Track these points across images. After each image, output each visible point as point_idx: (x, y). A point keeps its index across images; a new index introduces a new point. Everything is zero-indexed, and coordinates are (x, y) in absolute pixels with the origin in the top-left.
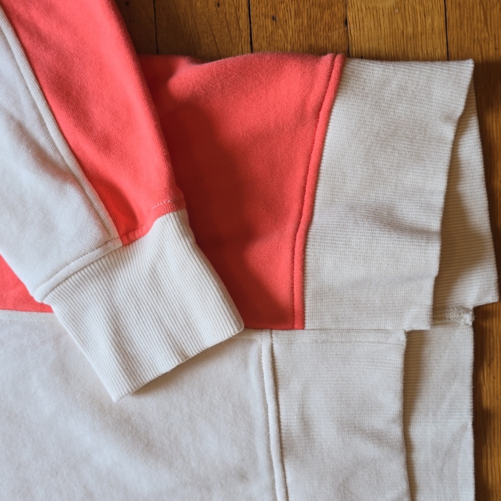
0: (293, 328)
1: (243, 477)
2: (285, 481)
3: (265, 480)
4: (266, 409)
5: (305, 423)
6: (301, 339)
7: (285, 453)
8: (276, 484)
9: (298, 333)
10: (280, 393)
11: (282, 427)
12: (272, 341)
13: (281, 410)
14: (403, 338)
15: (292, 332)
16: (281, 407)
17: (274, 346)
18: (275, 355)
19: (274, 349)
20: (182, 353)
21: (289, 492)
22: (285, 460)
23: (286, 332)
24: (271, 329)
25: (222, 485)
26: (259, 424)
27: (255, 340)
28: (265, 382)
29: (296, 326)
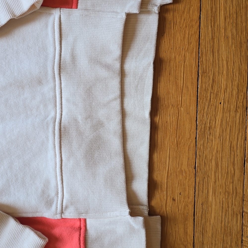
0: (72, 8)
1: (40, 82)
2: (61, 86)
3: (51, 85)
4: (55, 49)
5: (73, 58)
6: (75, 13)
7: (61, 71)
8: (56, 87)
9: (74, 10)
10: (62, 42)
11: (62, 58)
12: (61, 13)
13: (62, 50)
14: (124, 16)
15: (71, 9)
16: (62, 49)
17: (61, 16)
18: (62, 21)
19: (61, 18)
20: (12, 13)
21: (62, 92)
22: (61, 74)
23: (68, 9)
24: (61, 8)
25: (29, 86)
26: (51, 56)
27: (52, 14)
28: (56, 35)
29: (73, 7)
